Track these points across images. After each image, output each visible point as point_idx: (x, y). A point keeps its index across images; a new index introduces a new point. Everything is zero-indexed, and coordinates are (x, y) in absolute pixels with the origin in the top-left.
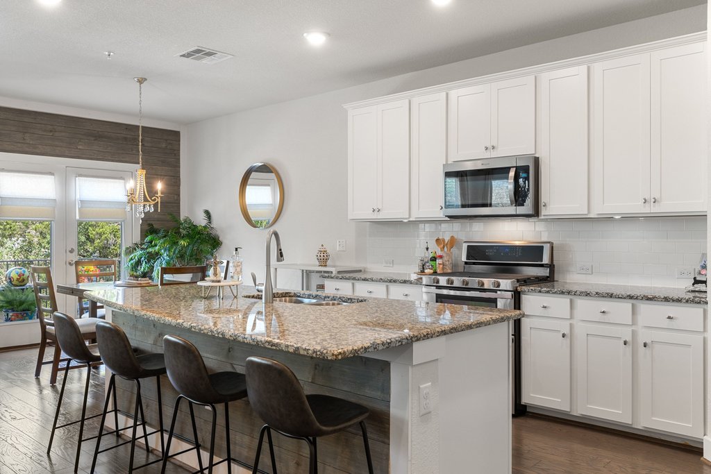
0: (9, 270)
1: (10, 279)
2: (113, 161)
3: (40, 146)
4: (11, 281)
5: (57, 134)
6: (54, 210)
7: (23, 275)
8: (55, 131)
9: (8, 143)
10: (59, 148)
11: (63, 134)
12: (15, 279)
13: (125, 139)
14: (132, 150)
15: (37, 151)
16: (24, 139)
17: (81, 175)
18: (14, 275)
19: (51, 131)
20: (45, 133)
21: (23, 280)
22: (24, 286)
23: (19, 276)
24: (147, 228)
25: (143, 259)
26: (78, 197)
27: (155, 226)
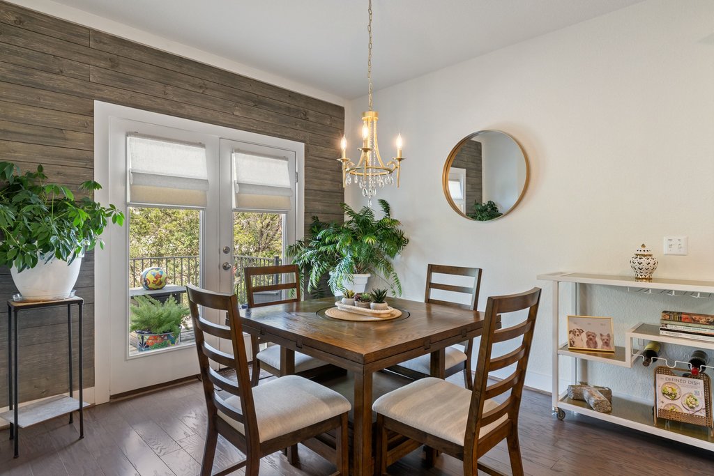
0: (145, 271)
1: (145, 281)
2: (274, 135)
3: (187, 106)
4: (146, 284)
5: (208, 92)
6: (206, 195)
7: (161, 276)
8: (207, 88)
9: (144, 96)
10: (211, 112)
11: (216, 93)
12: (151, 281)
13: (288, 109)
14: (296, 125)
15: (182, 111)
16: (165, 93)
17: (238, 151)
18: (150, 277)
19: (201, 87)
20: (193, 89)
21: (161, 283)
22: (161, 289)
23: (156, 277)
24: (311, 221)
25: (313, 260)
26: (235, 178)
27: (321, 220)
